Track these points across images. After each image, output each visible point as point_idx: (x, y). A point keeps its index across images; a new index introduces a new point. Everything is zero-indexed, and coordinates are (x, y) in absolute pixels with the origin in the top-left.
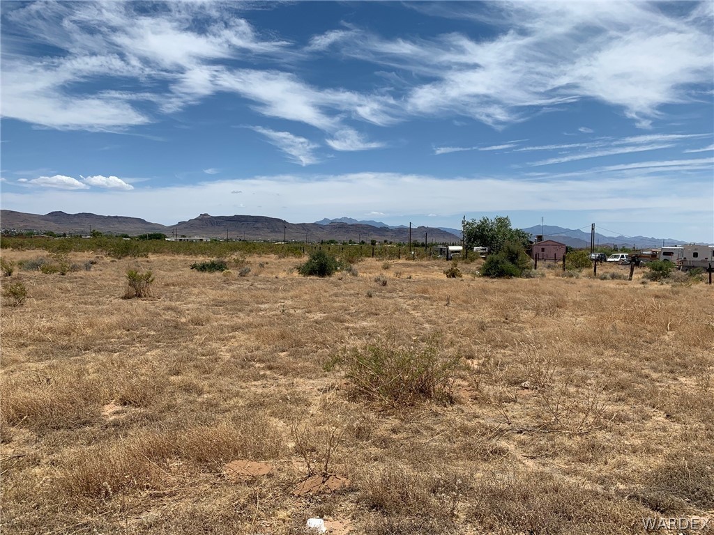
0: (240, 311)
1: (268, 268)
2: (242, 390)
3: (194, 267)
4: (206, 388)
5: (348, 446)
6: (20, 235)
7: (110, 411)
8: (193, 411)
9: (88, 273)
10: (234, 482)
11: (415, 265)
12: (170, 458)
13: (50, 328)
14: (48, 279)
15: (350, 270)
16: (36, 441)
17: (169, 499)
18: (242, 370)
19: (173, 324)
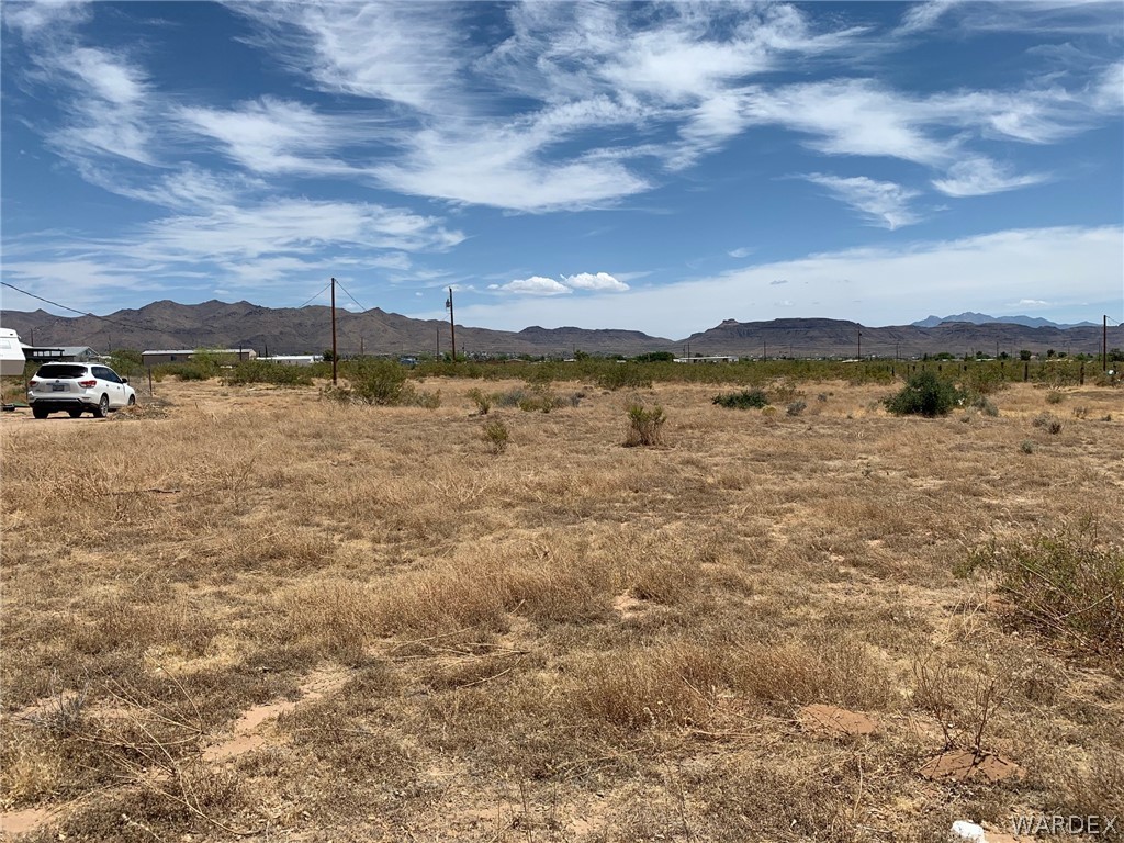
0: (795, 470)
1: (833, 402)
2: (813, 595)
3: (717, 401)
4: (756, 587)
5: (1012, 710)
6: (491, 360)
7: (624, 603)
8: (741, 618)
9: (576, 410)
10: (816, 737)
11: (1118, 396)
12: (717, 685)
13: (540, 484)
14: (530, 418)
15: (982, 405)
16: (539, 636)
17: (721, 746)
18: (809, 564)
19: (698, 485)
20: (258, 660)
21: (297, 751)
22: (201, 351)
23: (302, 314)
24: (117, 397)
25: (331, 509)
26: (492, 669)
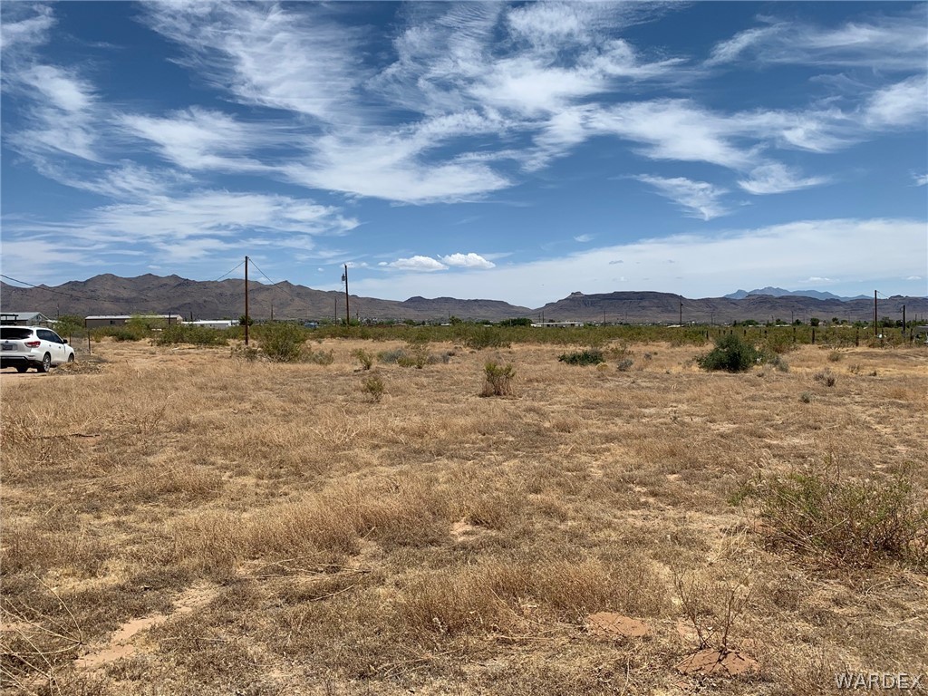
0: (617, 416)
1: (657, 360)
2: (616, 520)
3: (562, 359)
4: (571, 513)
5: (760, 615)
6: (381, 324)
7: (459, 529)
8: (553, 540)
9: (446, 366)
10: (598, 640)
11: (884, 356)
12: (523, 597)
13: (404, 429)
14: (405, 373)
15: (776, 363)
16: (383, 557)
17: (519, 648)
18: (617, 495)
19: (535, 429)
20: (141, 580)
21: (161, 658)
22: (135, 317)
23: (223, 286)
24: (58, 355)
25: (226, 451)
26: (338, 585)
